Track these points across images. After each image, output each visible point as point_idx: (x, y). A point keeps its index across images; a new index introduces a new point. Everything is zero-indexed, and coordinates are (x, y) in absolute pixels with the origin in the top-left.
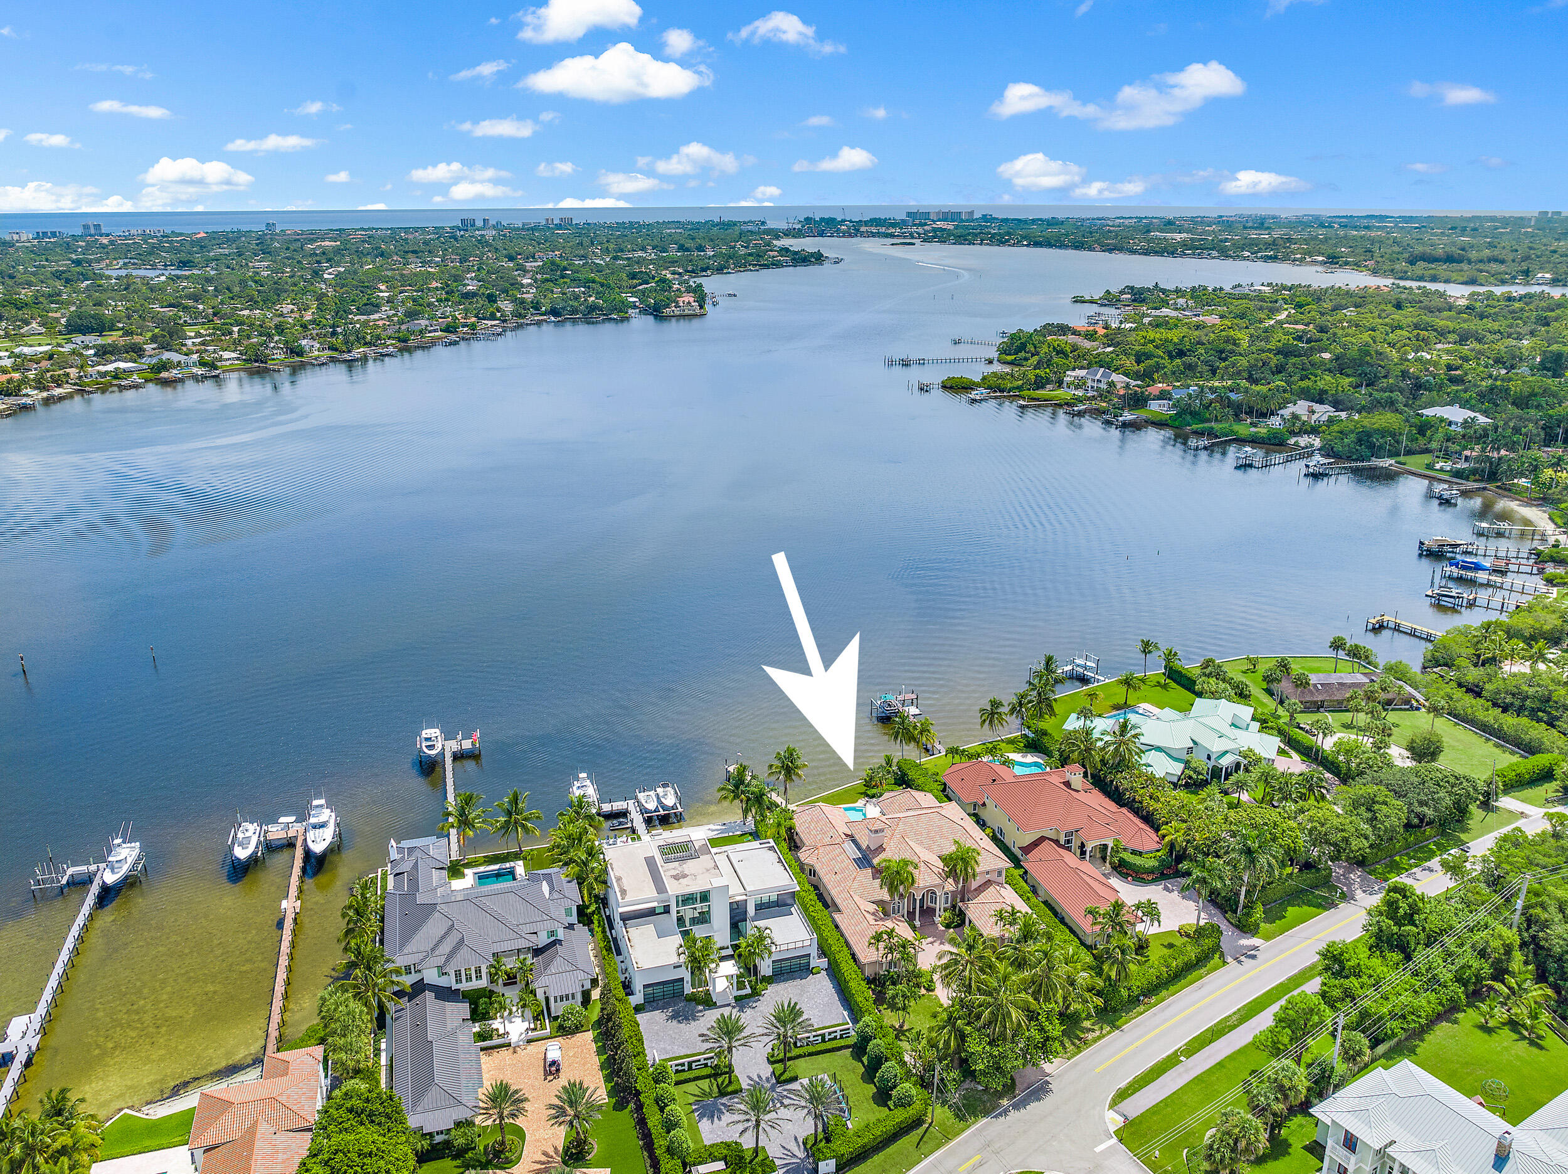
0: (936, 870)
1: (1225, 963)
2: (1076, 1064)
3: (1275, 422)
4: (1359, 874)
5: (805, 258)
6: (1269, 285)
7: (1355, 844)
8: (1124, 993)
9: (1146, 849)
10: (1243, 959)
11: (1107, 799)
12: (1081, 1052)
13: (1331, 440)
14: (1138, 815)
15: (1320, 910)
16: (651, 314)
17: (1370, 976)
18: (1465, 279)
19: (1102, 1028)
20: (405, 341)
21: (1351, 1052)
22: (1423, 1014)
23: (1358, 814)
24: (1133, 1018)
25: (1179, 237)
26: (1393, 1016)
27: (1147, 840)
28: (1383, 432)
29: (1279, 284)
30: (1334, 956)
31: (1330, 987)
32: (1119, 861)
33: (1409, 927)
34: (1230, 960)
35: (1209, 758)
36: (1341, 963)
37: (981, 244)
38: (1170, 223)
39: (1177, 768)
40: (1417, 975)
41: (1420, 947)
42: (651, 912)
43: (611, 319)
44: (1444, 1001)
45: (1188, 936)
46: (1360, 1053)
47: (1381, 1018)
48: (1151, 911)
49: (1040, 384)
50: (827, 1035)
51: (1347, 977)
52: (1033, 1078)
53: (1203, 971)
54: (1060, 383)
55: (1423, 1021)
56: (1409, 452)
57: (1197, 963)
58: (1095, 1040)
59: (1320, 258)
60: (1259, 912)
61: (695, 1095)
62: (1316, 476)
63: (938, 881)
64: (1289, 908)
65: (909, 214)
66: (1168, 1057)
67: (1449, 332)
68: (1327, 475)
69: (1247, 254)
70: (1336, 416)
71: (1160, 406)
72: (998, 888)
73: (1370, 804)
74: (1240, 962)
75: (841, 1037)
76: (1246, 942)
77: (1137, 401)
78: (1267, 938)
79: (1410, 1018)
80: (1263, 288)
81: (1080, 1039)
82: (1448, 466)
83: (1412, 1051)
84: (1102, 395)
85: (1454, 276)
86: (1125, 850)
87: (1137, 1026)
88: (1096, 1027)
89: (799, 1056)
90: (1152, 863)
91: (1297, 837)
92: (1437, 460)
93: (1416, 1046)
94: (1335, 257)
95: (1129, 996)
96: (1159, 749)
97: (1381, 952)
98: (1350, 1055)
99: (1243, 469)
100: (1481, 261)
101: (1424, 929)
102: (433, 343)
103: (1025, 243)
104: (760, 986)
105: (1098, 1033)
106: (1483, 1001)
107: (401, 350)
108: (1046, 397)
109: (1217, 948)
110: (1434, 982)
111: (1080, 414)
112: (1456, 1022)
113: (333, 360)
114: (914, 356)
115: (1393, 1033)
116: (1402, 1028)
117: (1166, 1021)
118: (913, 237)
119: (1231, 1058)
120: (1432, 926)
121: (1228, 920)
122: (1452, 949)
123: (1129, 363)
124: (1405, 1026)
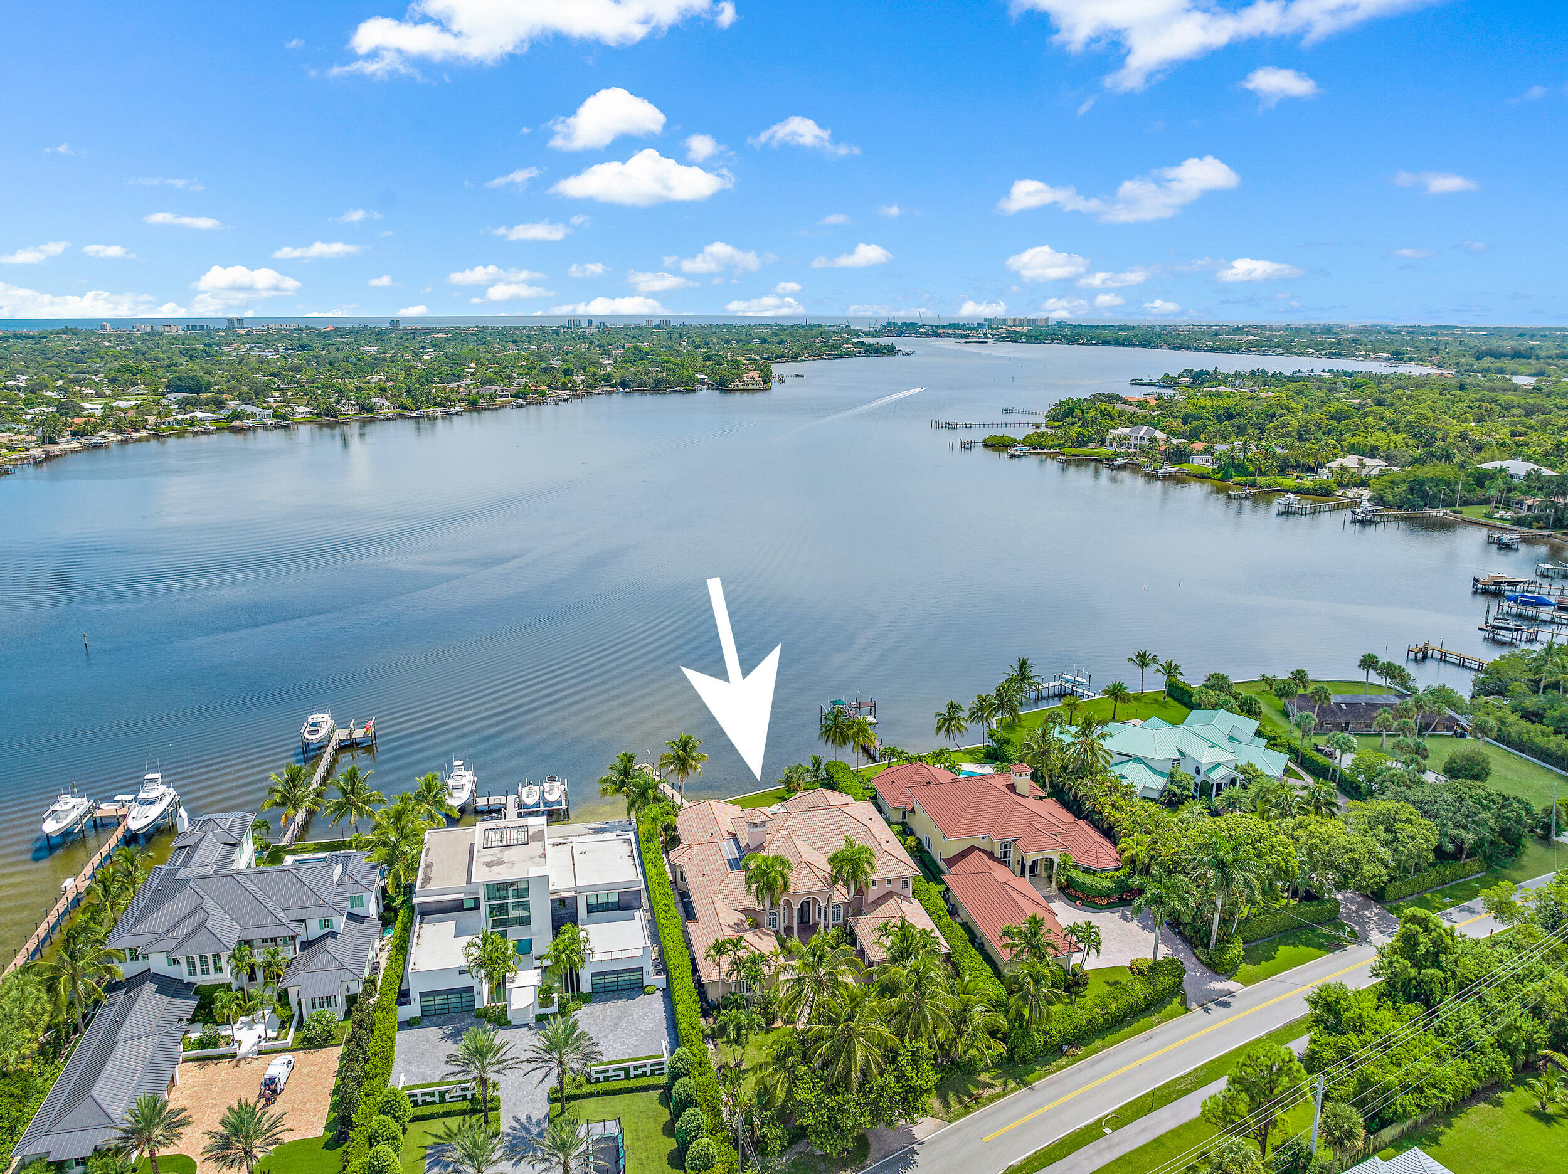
0: (820, 874)
1: (1187, 1010)
2: (959, 1129)
3: (1323, 475)
4: (1377, 911)
5: (878, 349)
6: (1329, 371)
7: (1368, 869)
8: (1038, 1038)
9: (1101, 867)
10: (1211, 1005)
11: (1064, 811)
12: (969, 1113)
13: (1382, 490)
14: (1099, 829)
15: (1322, 952)
16: (717, 389)
17: (1376, 1033)
18: (1533, 371)
19: (1005, 1083)
20: (475, 403)
21: (1337, 1133)
22: (1449, 1088)
23: (1374, 835)
24: (1049, 1074)
25: (1245, 339)
26: (1406, 1089)
27: (1104, 855)
28: (1438, 481)
29: (1340, 369)
30: (1328, 1004)
31: (1320, 1046)
32: (1067, 880)
33: (1432, 971)
34: (1194, 1005)
35: (1198, 772)
36: (1337, 1014)
37: (1051, 343)
38: (1238, 328)
39: (1158, 783)
40: (1443, 1036)
41: (1448, 999)
42: (457, 907)
43: (677, 391)
44: (1481, 1073)
45: (1141, 973)
46: (1350, 1135)
47: (1386, 1089)
48: (1090, 938)
49: (1081, 441)
50: (632, 1069)
51: (1344, 1033)
52: (895, 1146)
53: (1154, 1018)
54: (1103, 442)
55: (1449, 1098)
56: (1466, 503)
57: (1147, 1008)
58: (992, 1099)
59: (1385, 355)
60: (1237, 949)
61: (436, 1136)
62: (1363, 523)
63: (820, 887)
64: (1280, 948)
65: (986, 320)
66: (1087, 1127)
67: (1514, 407)
68: (1374, 522)
69: (1311, 351)
70: (1388, 470)
71: (1203, 461)
72: (899, 901)
73: (1390, 824)
74: (1207, 1010)
75: (653, 1073)
76: (1218, 985)
77: (1179, 456)
78: (1246, 982)
79: (1430, 1091)
80: (1323, 374)
81: (970, 1096)
82: (1508, 515)
83: (1434, 1139)
84: (1144, 452)
85: (1522, 369)
86: (1075, 867)
87: (1052, 1083)
88: (997, 1082)
89: (590, 1095)
90: (1106, 884)
91: (1289, 854)
92: (1496, 510)
93: (1440, 1134)
94: (1400, 353)
95: (1045, 1043)
96: (1138, 760)
97: (1395, 1003)
98: (1337, 1139)
99: (1285, 516)
100: (1549, 358)
101: (1454, 975)
102: (503, 406)
103: (1094, 342)
104: (572, 1005)
105: (998, 1090)
106: (1537, 1077)
107: (470, 411)
108: (1087, 454)
109: (1177, 989)
110: (1466, 1047)
111: (1120, 468)
112: (1499, 1103)
113: (402, 417)
114: (960, 420)
115: (1405, 1111)
116: (1418, 1106)
117: (1093, 1079)
118: (987, 338)
119: (1175, 1133)
120: (1465, 971)
121: (1198, 958)
122: (1494, 1003)
123: (1176, 424)
124: (1423, 1103)
